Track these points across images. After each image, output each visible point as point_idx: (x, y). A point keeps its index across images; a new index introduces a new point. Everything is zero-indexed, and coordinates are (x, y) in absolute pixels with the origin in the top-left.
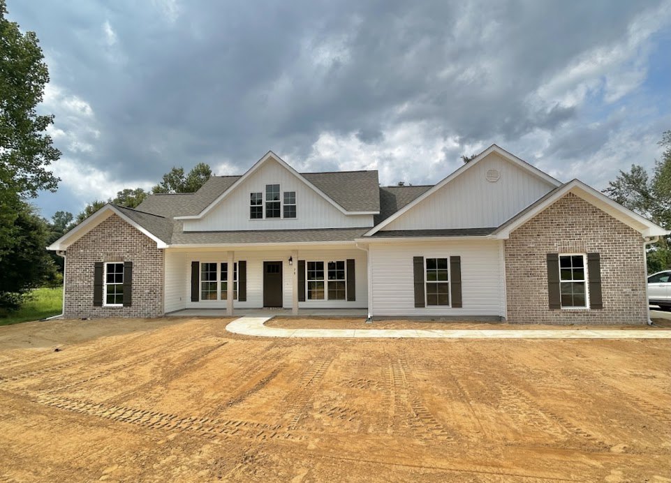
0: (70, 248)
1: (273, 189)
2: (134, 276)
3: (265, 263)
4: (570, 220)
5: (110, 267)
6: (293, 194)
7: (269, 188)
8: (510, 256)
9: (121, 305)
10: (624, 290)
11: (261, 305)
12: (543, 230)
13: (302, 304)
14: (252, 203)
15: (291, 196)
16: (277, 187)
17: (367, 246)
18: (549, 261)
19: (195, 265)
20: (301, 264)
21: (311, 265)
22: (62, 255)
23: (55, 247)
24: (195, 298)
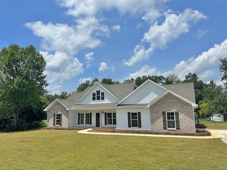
0: (48, 110)
1: (98, 92)
2: (62, 118)
3: (96, 113)
4: (169, 101)
5: (57, 115)
6: (103, 93)
7: (97, 91)
8: (151, 112)
9: (59, 125)
10: (187, 123)
11: (96, 126)
12: (161, 105)
13: (106, 126)
14: (93, 96)
15: (103, 94)
16: (99, 91)
17: (116, 109)
18: (163, 114)
19: (79, 114)
20: (106, 113)
21: (108, 114)
22: (47, 112)
23: (45, 110)
24: (79, 124)
